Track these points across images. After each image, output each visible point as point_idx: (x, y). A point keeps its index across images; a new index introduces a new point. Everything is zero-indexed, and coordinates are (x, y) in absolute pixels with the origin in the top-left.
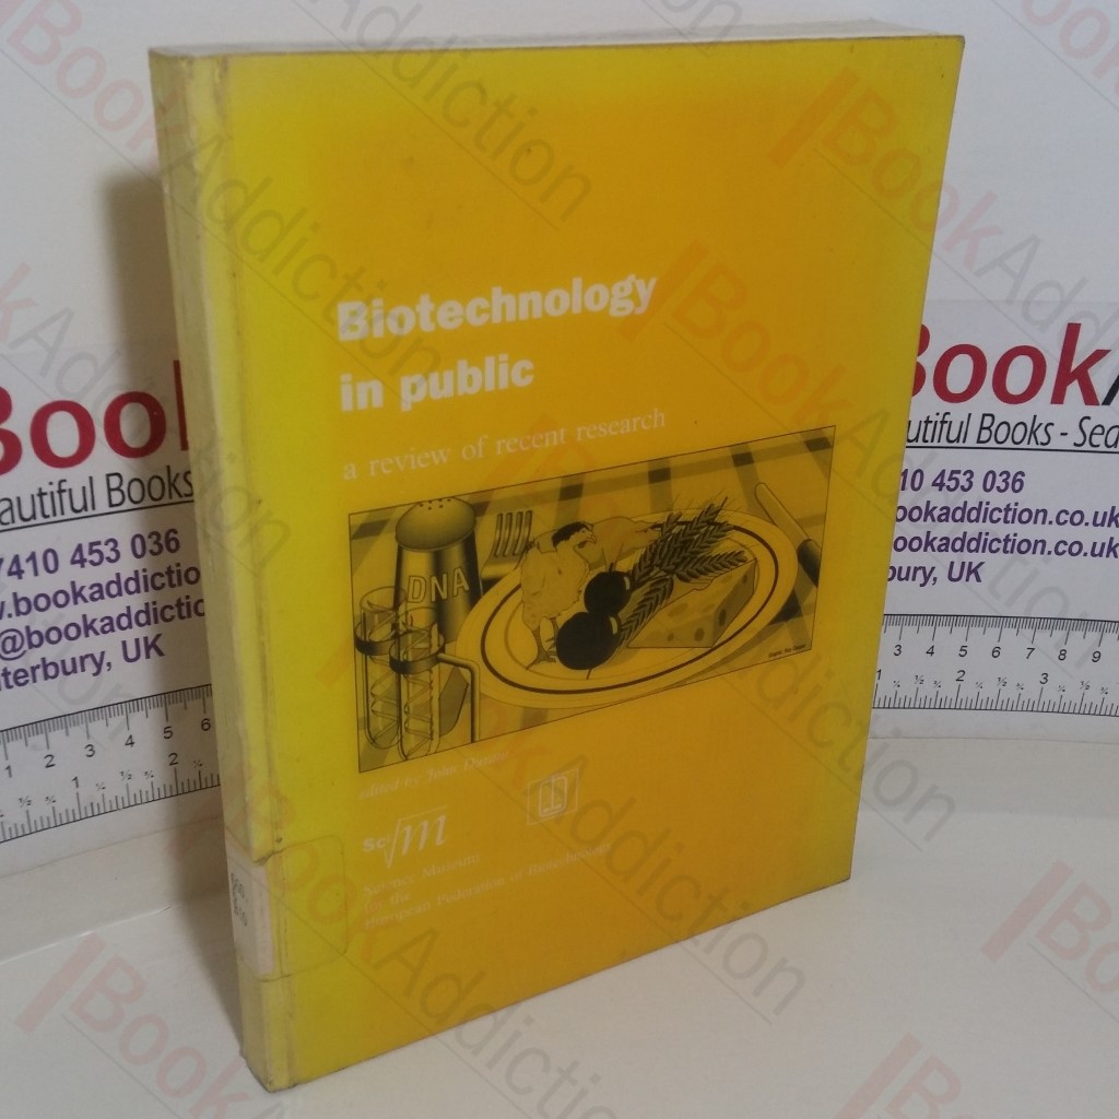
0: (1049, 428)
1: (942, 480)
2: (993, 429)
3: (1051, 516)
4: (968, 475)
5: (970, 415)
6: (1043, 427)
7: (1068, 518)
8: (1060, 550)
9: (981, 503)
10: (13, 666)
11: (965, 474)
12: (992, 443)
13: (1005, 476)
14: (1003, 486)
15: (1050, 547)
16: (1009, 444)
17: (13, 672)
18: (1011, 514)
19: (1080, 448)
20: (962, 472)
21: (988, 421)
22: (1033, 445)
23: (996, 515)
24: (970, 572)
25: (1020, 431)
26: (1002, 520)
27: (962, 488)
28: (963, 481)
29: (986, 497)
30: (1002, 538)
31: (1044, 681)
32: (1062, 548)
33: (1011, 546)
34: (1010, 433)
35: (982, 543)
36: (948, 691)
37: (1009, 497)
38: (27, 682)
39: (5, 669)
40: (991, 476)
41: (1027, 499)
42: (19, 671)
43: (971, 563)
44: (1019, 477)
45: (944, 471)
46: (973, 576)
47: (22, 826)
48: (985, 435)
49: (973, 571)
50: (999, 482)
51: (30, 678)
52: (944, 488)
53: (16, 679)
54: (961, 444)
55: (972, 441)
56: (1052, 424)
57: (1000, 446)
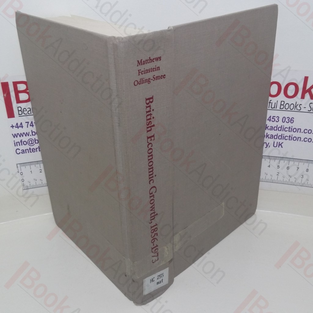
0: (300, 106)
1: (270, 119)
2: (284, 105)
3: (302, 131)
4: (278, 118)
5: (277, 101)
6: (299, 105)
7: (307, 131)
8: (305, 140)
9: (282, 126)
10: (32, 147)
11: (277, 117)
12: (284, 109)
13: (288, 119)
14: (288, 121)
15: (302, 139)
16: (289, 109)
17: (32, 149)
18: (290, 129)
19: (309, 112)
20: (276, 117)
21: (283, 103)
22: (296, 110)
23: (286, 129)
24: (279, 145)
25: (292, 106)
26: (288, 131)
27: (276, 121)
28: (276, 119)
29: (283, 124)
30: (288, 136)
31: (302, 177)
32: (306, 140)
33: (291, 138)
34: (289, 106)
35: (283, 137)
36: (275, 178)
37: (289, 125)
38: (35, 151)
39: (30, 148)
40: (284, 118)
41: (295, 125)
42: (33, 149)
43: (279, 142)
44: (292, 119)
45: (270, 116)
46: (280, 146)
47: (35, 186)
48: (282, 107)
49: (280, 145)
50: (287, 120)
51: (36, 151)
52: (271, 121)
53: (32, 150)
54: (275, 109)
55: (278, 108)
56: (301, 105)
57: (286, 110)
